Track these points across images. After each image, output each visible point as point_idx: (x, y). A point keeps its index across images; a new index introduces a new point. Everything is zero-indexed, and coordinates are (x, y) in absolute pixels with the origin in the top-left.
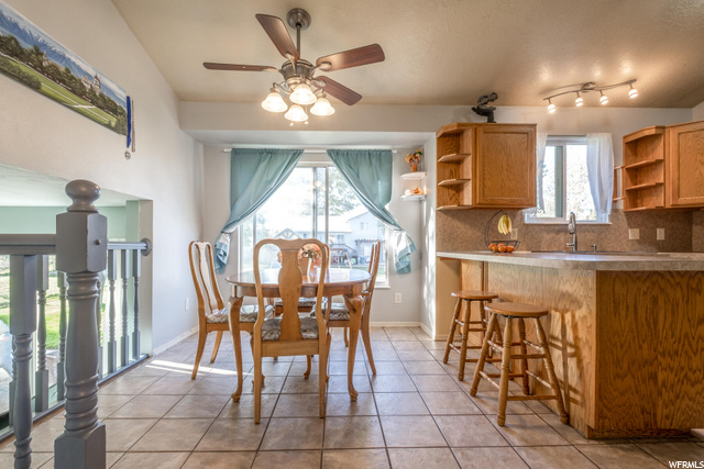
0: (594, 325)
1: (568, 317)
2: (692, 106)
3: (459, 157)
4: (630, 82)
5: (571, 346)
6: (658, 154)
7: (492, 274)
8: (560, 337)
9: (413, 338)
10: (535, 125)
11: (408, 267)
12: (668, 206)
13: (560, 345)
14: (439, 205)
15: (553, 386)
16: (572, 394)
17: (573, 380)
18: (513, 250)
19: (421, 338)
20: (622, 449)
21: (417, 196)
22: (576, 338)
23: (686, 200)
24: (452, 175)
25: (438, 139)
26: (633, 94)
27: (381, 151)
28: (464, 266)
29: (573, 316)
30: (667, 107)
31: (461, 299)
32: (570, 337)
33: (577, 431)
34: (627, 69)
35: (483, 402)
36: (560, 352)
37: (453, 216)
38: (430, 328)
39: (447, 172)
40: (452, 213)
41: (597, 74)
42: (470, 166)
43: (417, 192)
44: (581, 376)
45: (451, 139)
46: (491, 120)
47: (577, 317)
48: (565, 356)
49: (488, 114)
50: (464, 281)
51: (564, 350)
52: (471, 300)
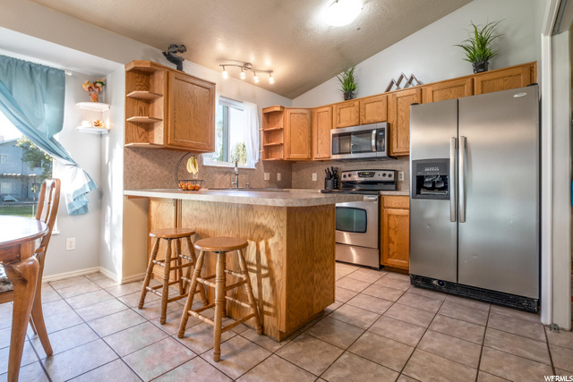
0: (285, 249)
1: (262, 244)
2: (293, 98)
3: (151, 95)
4: (270, 72)
5: (265, 268)
6: (280, 125)
7: (186, 210)
8: (255, 262)
9: (93, 287)
10: (214, 84)
11: (85, 207)
12: (285, 159)
13: (255, 268)
14: (127, 142)
15: (252, 306)
16: (266, 308)
17: (267, 297)
18: (200, 188)
19: (104, 284)
20: (300, 340)
21: (98, 129)
22: (269, 261)
23: (294, 156)
24: (141, 113)
25: (127, 72)
26: (272, 81)
27: (49, 69)
28: (154, 205)
29: (267, 244)
30: (282, 95)
31: (159, 239)
32: (264, 261)
33: (270, 338)
34: (268, 61)
35: (192, 340)
36: (255, 275)
37: (142, 154)
38: (114, 271)
39: (137, 109)
40: (140, 151)
41: (252, 59)
42: (162, 107)
43: (98, 125)
44: (274, 292)
45: (141, 76)
46: (180, 68)
47: (270, 244)
48: (260, 277)
49: (178, 62)
50: (153, 219)
51: (258, 272)
52: (171, 239)
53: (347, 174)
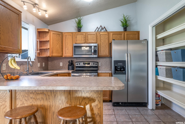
1: (88, 106)
2: (48, 25)
6: (48, 39)
10: (21, 12)
12: (50, 56)
23: (54, 55)
32: (89, 115)
47: (93, 105)
53: (78, 63)
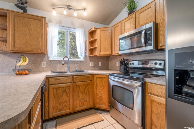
2: (108, 25)
4: (84, 9)
6: (95, 37)
12: (98, 55)
23: (102, 53)
46: (25, 12)
53: (132, 63)
